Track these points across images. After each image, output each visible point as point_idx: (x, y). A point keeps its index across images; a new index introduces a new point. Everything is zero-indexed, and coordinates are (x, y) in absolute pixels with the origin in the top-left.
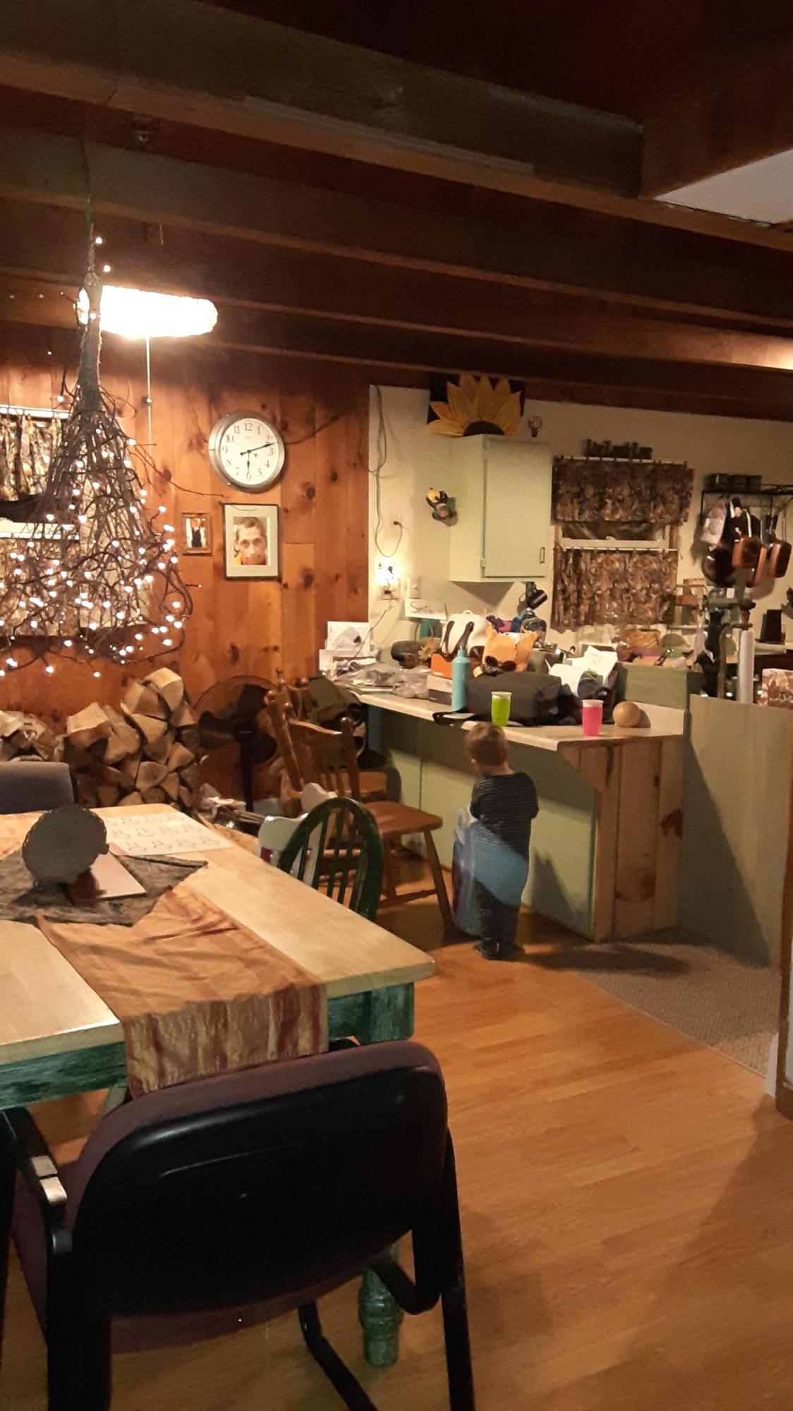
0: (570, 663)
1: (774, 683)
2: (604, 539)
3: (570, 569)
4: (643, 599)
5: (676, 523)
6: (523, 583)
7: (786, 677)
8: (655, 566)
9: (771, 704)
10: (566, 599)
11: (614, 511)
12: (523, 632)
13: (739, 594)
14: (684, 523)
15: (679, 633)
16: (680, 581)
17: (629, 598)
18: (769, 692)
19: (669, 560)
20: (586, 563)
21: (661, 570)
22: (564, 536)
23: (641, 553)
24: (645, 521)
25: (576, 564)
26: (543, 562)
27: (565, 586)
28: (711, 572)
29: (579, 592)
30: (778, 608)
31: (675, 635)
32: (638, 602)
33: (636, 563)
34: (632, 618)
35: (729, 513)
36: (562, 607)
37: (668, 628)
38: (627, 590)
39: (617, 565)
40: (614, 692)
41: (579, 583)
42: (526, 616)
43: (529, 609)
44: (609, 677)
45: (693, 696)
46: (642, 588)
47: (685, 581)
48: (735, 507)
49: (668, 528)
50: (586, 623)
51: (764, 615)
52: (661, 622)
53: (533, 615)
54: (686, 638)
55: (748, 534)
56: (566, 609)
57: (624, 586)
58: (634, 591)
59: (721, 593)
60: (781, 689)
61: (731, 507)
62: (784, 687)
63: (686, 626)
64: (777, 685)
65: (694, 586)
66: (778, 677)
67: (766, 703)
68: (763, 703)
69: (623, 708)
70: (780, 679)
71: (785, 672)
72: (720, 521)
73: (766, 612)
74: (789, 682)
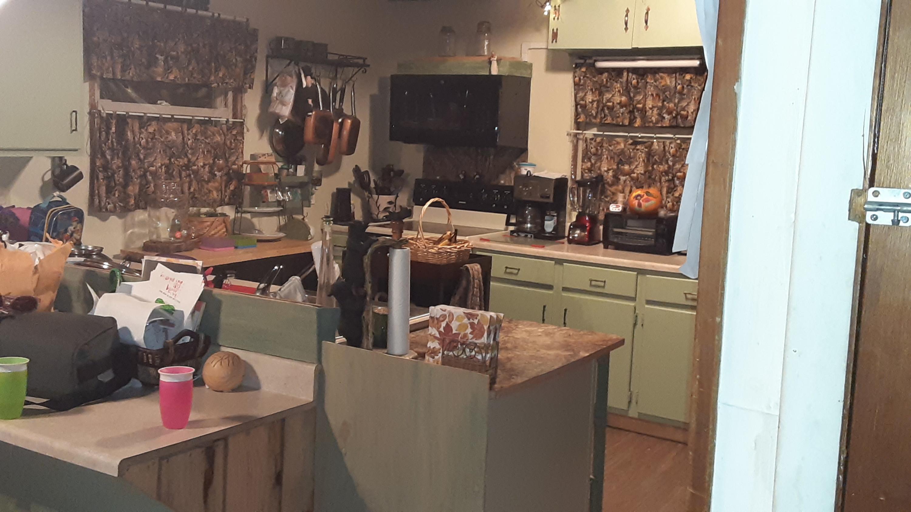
0: (129, 291)
1: (448, 328)
2: (155, 103)
3: (113, 138)
4: (206, 177)
5: (239, 91)
6: (50, 157)
7: (466, 321)
8: (218, 138)
9: (446, 361)
10: (109, 178)
11: (168, 70)
12: (47, 240)
13: (308, 171)
14: (249, 90)
15: (248, 216)
16: (247, 157)
17: (190, 175)
18: (442, 341)
19: (234, 132)
20: (133, 132)
21: (225, 143)
22: (102, 97)
23: (202, 123)
24: (207, 85)
25: (121, 134)
26: (76, 130)
27: (107, 161)
28: (279, 148)
29: (126, 168)
30: (346, 186)
31: (245, 218)
32: (200, 181)
33: (196, 135)
34: (194, 200)
35: (300, 82)
36: (103, 189)
37: (237, 212)
38: (187, 167)
39: (173, 136)
40: (202, 337)
41: (126, 158)
42: (52, 204)
43: (57, 193)
44: (193, 313)
45: (326, 344)
46: (205, 165)
47: (253, 156)
48: (306, 77)
49: (230, 95)
50: (137, 207)
51: (333, 195)
52: (228, 204)
53: (64, 201)
54: (255, 221)
55: (320, 108)
56: (109, 191)
57: (183, 161)
58: (195, 167)
59: (291, 170)
60: (461, 338)
61: (303, 76)
62: (465, 335)
63: (256, 208)
64: (454, 332)
65: (263, 163)
66: (454, 319)
67: (439, 358)
68: (433, 358)
69: (220, 364)
70: (458, 323)
71: (464, 313)
72: (291, 90)
73: (335, 191)
74: (471, 328)
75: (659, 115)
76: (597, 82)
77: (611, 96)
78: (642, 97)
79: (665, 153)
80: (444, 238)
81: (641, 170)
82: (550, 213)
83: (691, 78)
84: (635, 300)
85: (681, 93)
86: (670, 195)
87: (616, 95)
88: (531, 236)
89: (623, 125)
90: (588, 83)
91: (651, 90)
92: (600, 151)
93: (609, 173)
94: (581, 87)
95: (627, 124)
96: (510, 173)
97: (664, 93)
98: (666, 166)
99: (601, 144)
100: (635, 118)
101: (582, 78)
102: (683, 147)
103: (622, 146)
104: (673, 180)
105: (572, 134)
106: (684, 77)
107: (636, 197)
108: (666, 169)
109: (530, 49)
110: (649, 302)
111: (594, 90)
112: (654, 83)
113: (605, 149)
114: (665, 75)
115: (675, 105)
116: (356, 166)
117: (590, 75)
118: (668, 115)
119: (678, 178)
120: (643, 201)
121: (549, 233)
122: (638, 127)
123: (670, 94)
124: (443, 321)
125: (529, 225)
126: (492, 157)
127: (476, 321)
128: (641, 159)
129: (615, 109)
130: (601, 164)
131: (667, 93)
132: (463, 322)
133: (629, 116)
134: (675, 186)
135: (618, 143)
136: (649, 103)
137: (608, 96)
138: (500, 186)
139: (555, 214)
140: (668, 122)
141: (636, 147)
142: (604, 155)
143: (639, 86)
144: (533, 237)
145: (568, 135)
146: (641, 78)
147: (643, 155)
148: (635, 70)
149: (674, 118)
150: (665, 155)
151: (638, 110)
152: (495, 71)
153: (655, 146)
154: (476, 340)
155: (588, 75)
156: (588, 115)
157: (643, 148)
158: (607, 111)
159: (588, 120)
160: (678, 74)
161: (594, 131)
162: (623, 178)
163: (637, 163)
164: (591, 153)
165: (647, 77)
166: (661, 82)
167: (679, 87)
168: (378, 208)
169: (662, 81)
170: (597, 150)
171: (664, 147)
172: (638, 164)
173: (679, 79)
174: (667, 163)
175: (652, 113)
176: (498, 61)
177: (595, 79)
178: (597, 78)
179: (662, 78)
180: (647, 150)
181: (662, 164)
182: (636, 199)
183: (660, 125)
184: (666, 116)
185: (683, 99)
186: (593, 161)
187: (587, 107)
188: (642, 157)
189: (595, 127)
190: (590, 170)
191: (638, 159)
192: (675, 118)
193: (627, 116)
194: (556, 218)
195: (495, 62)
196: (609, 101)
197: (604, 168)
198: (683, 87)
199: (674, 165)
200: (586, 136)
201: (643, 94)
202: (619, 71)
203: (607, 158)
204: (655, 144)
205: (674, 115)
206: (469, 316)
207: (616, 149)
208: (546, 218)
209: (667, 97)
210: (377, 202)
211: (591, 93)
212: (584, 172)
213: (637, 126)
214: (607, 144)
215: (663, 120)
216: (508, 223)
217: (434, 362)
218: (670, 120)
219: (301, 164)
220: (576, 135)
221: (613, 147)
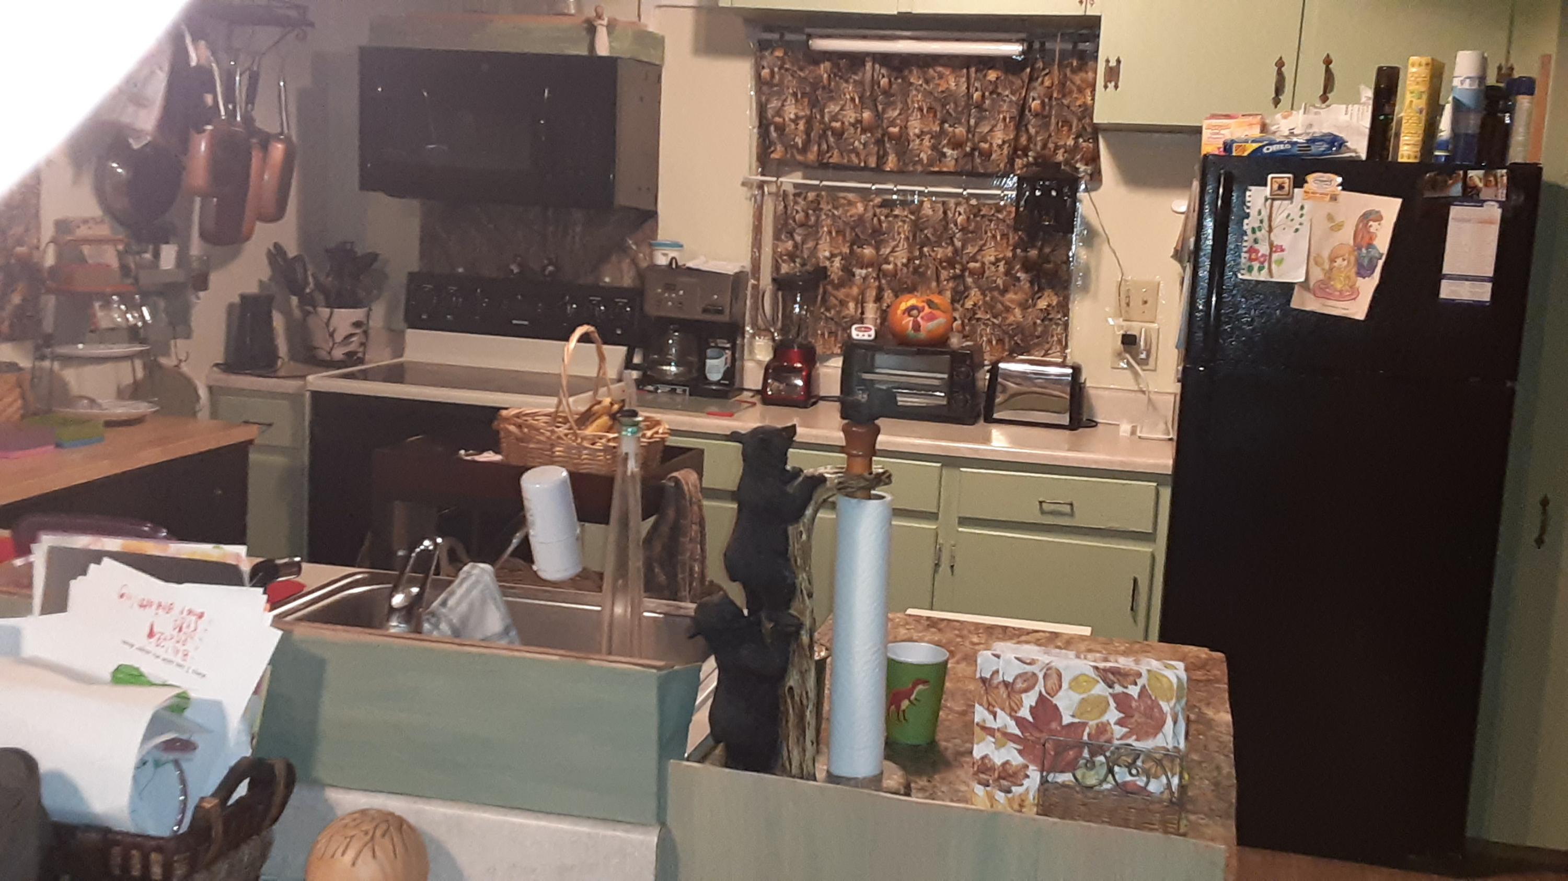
0: (12, 647)
1: (1046, 708)
13: (182, 258)
15: (56, 365)
18: (1030, 746)
28: (118, 204)
30: (257, 290)
31: (51, 371)
37: (40, 357)
45: (680, 768)
47: (60, 226)
48: (195, 40)
51: (230, 309)
55: (220, 115)
59: (148, 256)
60: (1089, 735)
61: (188, 40)
62: (1103, 729)
63: (81, 346)
64: (1067, 720)
65: (87, 241)
66: (1065, 685)
67: (1027, 790)
68: (1008, 791)
69: (370, 854)
70: (1077, 697)
71: (1096, 668)
72: (159, 72)
73: (237, 300)
74: (1119, 708)
75: (934, 148)
76: (805, 79)
77: (838, 109)
78: (897, 112)
79: (947, 223)
80: (594, 414)
81: (901, 257)
82: (716, 344)
83: (997, 78)
84: (937, 519)
85: (979, 107)
86: (958, 306)
87: (847, 107)
88: (684, 391)
89: (866, 168)
90: (789, 81)
91: (917, 98)
92: (813, 219)
93: (833, 262)
94: (775, 89)
95: (873, 165)
96: (619, 262)
97: (944, 106)
98: (950, 248)
99: (816, 206)
100: (886, 154)
101: (776, 69)
102: (982, 213)
103: (860, 208)
104: (962, 276)
105: (755, 185)
106: (985, 76)
107: (909, 311)
108: (950, 254)
109: (660, 6)
110: (964, 521)
111: (799, 96)
112: (924, 85)
113: (825, 214)
114: (947, 72)
115: (968, 131)
116: (276, 245)
117: (793, 64)
118: (953, 149)
119: (972, 273)
120: (922, 318)
121: (718, 383)
122: (891, 172)
123: (955, 110)
124: (1026, 690)
125: (673, 369)
126: (578, 229)
127: (1134, 691)
128: (903, 236)
129: (846, 135)
130: (817, 244)
131: (950, 107)
132: (1093, 692)
133: (876, 149)
134: (967, 288)
135: (850, 203)
136: (915, 126)
137: (833, 108)
138: (603, 288)
139: (728, 345)
140: (953, 162)
141: (892, 211)
142: (823, 227)
143: (892, 91)
144: (687, 392)
145: (743, 184)
146: (895, 74)
147: (906, 227)
148: (884, 59)
149: (966, 155)
150: (946, 228)
151: (891, 137)
152: (603, 48)
153: (927, 209)
154: (1137, 740)
155: (787, 66)
156: (789, 147)
157: (906, 213)
158: (831, 139)
159: (788, 156)
160: (973, 70)
161: (797, 178)
162: (860, 272)
163: (893, 244)
164: (794, 221)
165: (911, 72)
166: (939, 85)
167: (976, 95)
168: (332, 335)
169: (942, 82)
170: (807, 215)
171: (945, 213)
172: (897, 246)
173: (976, 79)
174: (952, 243)
175: (921, 144)
176: (611, 27)
177: (802, 74)
178: (807, 72)
179: (941, 76)
180: (913, 217)
181: (940, 246)
182: (910, 316)
183: (936, 169)
184: (948, 151)
185: (985, 118)
186: (798, 238)
187: (787, 129)
188: (904, 232)
189: (798, 170)
190: (792, 257)
191: (896, 236)
192: (971, 154)
193: (873, 148)
194: (729, 352)
195: (604, 29)
196: (834, 118)
197: (824, 252)
198: (983, 96)
199: (964, 247)
200: (783, 188)
201: (900, 106)
202: (856, 60)
203: (830, 232)
204: (927, 205)
205: (968, 149)
206: (1111, 676)
207: (849, 214)
208: (709, 352)
209: (950, 115)
210: (327, 324)
211: (793, 101)
212: (780, 261)
213: (888, 169)
214: (828, 203)
215: (943, 159)
216: (628, 364)
217: (1010, 801)
218: (956, 160)
219: (167, 243)
220: (761, 186)
221: (841, 210)
